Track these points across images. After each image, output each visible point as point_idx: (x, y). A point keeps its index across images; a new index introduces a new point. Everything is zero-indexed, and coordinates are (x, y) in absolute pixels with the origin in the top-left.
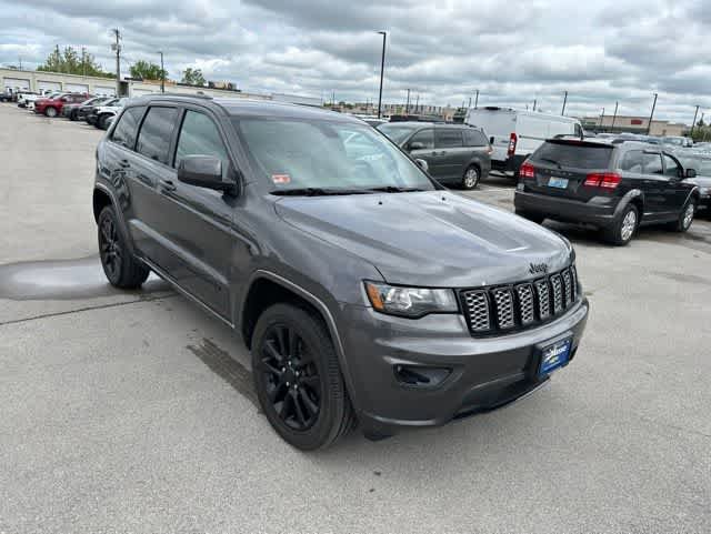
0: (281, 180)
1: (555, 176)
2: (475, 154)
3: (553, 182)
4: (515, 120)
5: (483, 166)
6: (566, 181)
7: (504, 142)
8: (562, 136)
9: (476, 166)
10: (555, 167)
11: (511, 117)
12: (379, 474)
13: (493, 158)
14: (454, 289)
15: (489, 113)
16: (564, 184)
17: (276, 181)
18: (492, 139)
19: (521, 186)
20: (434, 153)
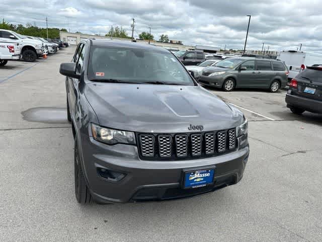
0: (100, 75)
1: (308, 86)
2: (277, 74)
3: (307, 90)
4: (304, 58)
5: (283, 81)
6: (315, 90)
7: (297, 69)
8: (318, 65)
9: (279, 81)
10: (309, 82)
11: (302, 56)
12: (106, 221)
13: (289, 77)
14: (135, 132)
15: (290, 54)
16: (313, 91)
17: (97, 75)
18: (291, 68)
19: (290, 91)
20: (254, 73)
